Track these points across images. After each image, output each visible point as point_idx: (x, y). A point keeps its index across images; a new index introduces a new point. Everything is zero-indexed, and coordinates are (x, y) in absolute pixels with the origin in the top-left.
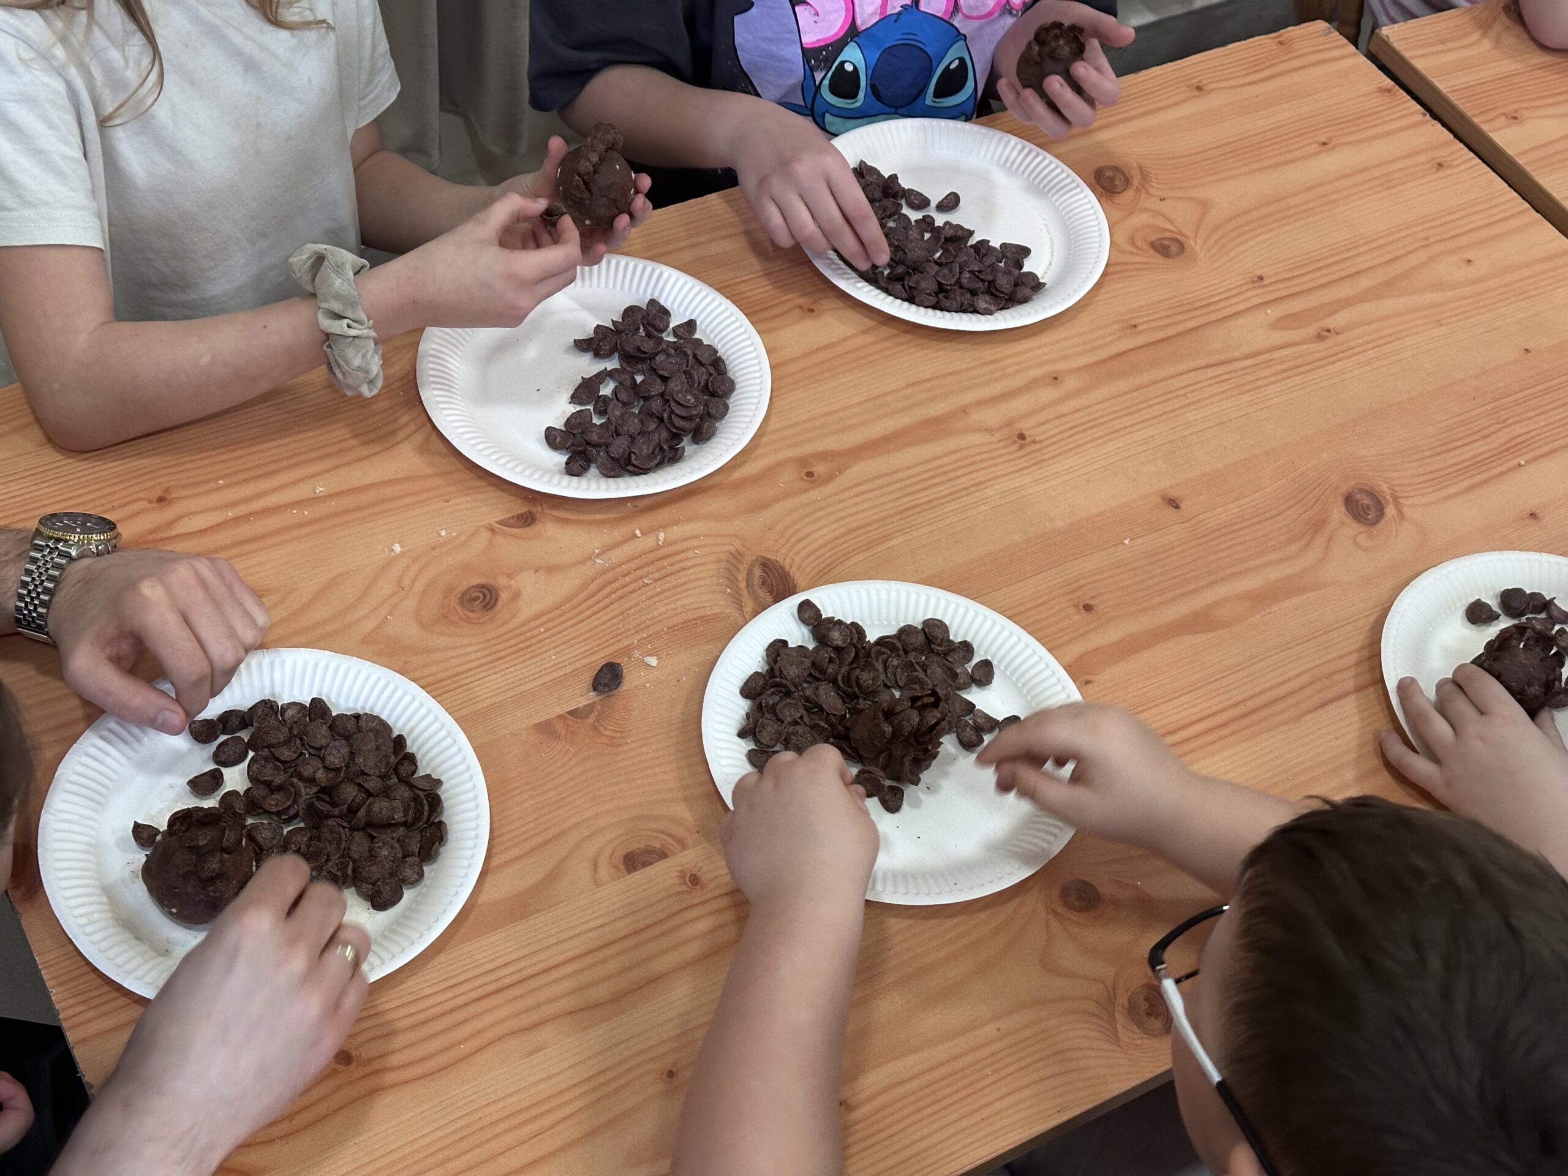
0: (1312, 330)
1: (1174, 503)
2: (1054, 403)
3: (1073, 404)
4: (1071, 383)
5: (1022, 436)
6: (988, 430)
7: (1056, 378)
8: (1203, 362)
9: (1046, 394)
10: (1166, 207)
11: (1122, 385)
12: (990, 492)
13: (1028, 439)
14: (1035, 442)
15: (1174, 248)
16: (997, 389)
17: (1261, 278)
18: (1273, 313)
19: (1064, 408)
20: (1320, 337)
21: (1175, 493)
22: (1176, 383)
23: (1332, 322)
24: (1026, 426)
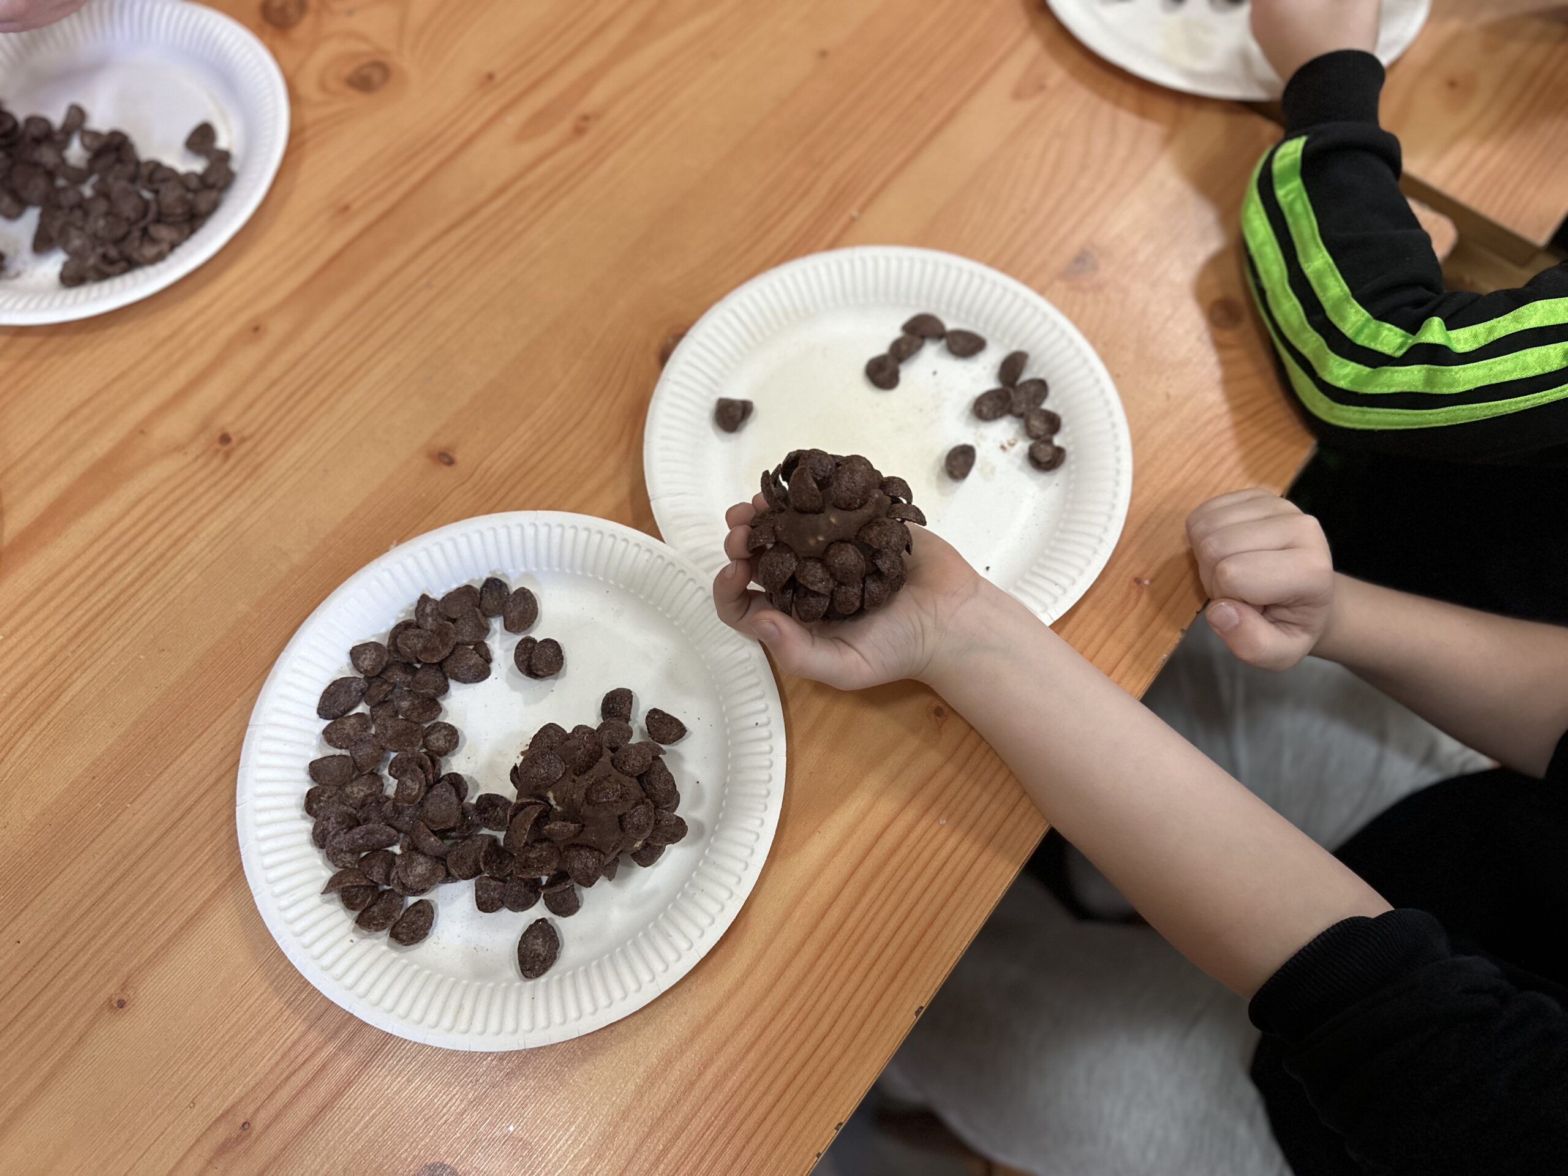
0: (566, 126)
1: (445, 458)
2: (262, 366)
3: (287, 357)
4: (278, 328)
5: (225, 439)
6: (179, 448)
7: (256, 329)
8: (441, 224)
9: (248, 358)
10: (357, 23)
11: (344, 303)
12: (194, 548)
13: (235, 440)
14: (243, 440)
15: (376, 75)
16: (181, 376)
17: (490, 77)
18: (514, 120)
19: (274, 370)
20: (579, 131)
21: (442, 442)
22: (414, 270)
23: (588, 104)
24: (227, 420)
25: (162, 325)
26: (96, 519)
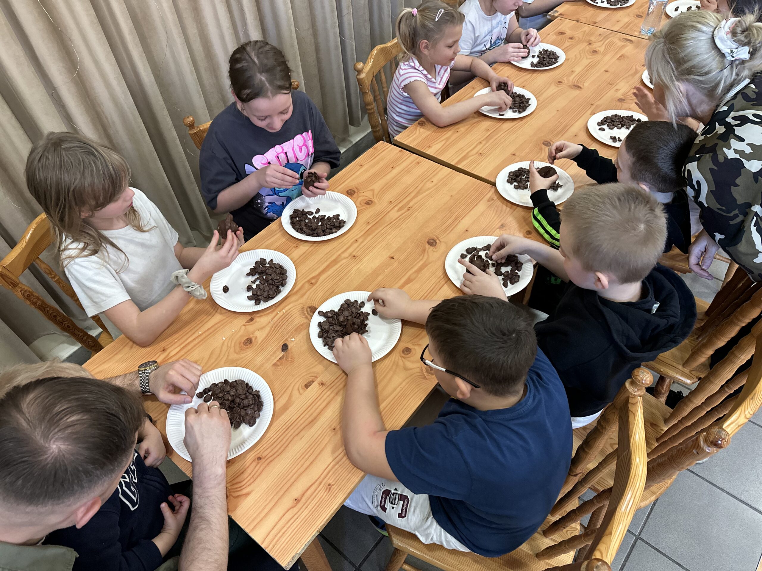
0: (406, 209)
1: (392, 258)
2: (358, 246)
3: (363, 244)
4: (360, 240)
5: (354, 256)
6: (347, 258)
7: (356, 241)
8: (386, 225)
9: (356, 245)
10: (364, 194)
11: (371, 237)
12: (352, 271)
13: (356, 256)
14: (358, 256)
15: (370, 202)
16: (345, 248)
17: (391, 202)
18: (397, 208)
19: (361, 246)
20: (408, 210)
21: (392, 256)
22: (383, 231)
23: (409, 206)
24: (354, 254)
25: (340, 241)
26: (334, 268)
